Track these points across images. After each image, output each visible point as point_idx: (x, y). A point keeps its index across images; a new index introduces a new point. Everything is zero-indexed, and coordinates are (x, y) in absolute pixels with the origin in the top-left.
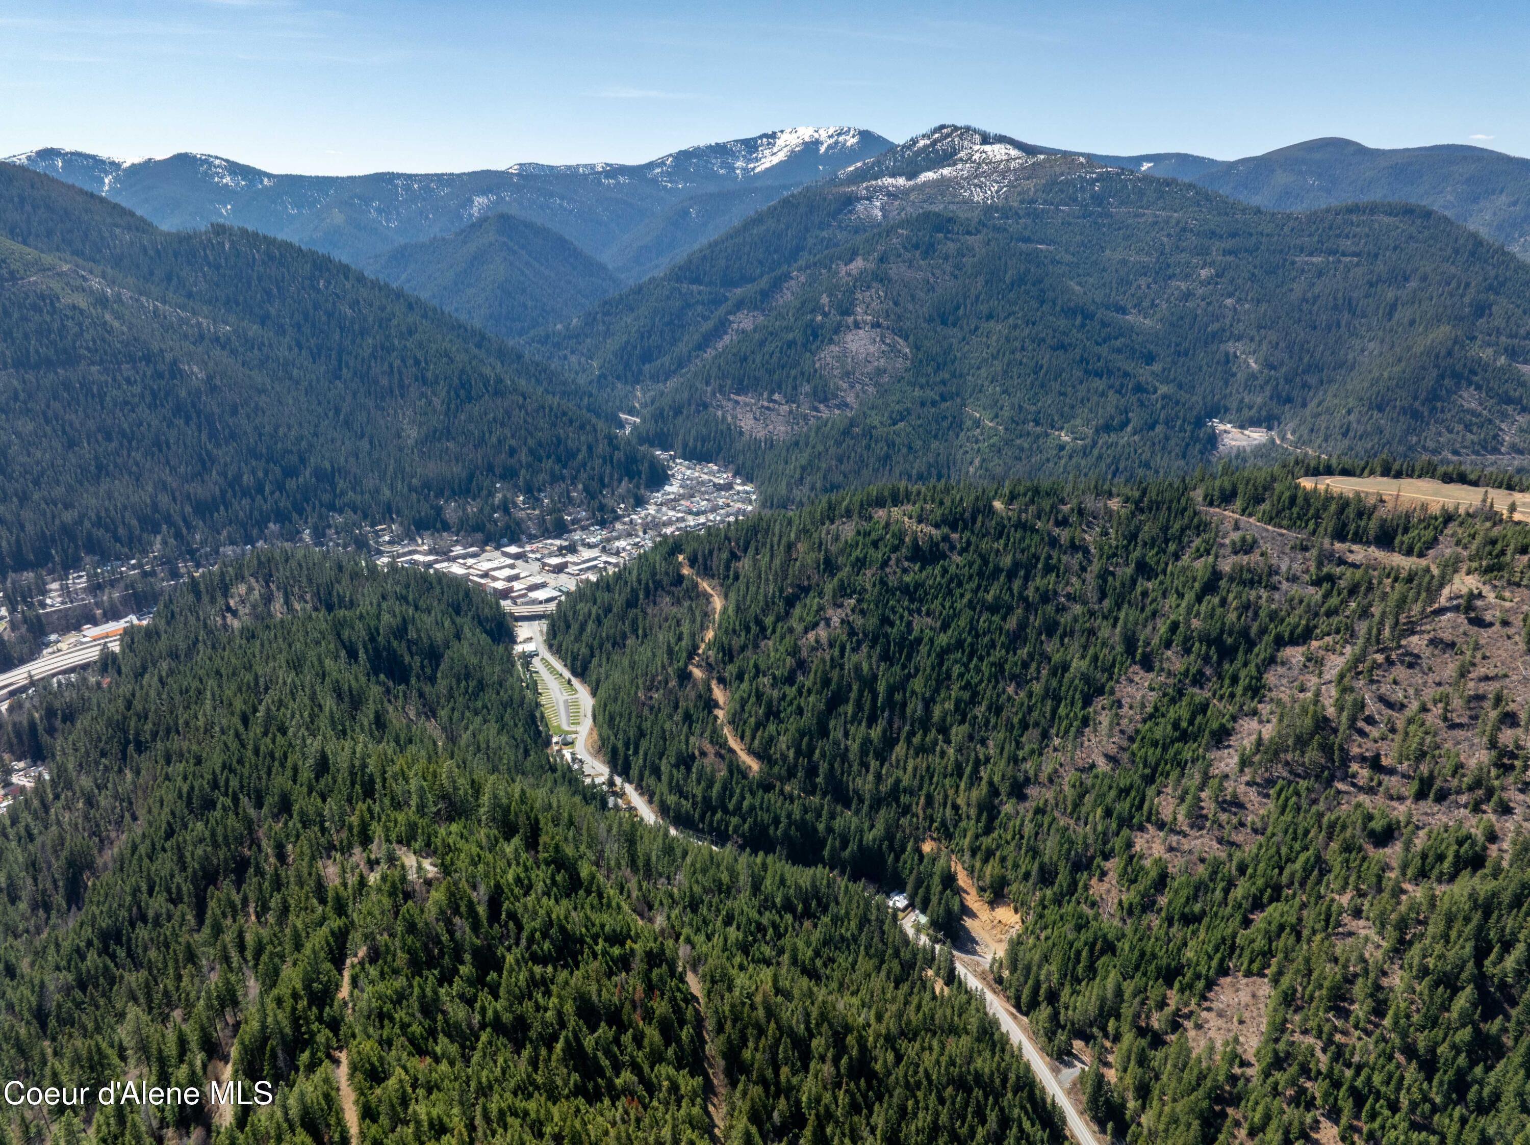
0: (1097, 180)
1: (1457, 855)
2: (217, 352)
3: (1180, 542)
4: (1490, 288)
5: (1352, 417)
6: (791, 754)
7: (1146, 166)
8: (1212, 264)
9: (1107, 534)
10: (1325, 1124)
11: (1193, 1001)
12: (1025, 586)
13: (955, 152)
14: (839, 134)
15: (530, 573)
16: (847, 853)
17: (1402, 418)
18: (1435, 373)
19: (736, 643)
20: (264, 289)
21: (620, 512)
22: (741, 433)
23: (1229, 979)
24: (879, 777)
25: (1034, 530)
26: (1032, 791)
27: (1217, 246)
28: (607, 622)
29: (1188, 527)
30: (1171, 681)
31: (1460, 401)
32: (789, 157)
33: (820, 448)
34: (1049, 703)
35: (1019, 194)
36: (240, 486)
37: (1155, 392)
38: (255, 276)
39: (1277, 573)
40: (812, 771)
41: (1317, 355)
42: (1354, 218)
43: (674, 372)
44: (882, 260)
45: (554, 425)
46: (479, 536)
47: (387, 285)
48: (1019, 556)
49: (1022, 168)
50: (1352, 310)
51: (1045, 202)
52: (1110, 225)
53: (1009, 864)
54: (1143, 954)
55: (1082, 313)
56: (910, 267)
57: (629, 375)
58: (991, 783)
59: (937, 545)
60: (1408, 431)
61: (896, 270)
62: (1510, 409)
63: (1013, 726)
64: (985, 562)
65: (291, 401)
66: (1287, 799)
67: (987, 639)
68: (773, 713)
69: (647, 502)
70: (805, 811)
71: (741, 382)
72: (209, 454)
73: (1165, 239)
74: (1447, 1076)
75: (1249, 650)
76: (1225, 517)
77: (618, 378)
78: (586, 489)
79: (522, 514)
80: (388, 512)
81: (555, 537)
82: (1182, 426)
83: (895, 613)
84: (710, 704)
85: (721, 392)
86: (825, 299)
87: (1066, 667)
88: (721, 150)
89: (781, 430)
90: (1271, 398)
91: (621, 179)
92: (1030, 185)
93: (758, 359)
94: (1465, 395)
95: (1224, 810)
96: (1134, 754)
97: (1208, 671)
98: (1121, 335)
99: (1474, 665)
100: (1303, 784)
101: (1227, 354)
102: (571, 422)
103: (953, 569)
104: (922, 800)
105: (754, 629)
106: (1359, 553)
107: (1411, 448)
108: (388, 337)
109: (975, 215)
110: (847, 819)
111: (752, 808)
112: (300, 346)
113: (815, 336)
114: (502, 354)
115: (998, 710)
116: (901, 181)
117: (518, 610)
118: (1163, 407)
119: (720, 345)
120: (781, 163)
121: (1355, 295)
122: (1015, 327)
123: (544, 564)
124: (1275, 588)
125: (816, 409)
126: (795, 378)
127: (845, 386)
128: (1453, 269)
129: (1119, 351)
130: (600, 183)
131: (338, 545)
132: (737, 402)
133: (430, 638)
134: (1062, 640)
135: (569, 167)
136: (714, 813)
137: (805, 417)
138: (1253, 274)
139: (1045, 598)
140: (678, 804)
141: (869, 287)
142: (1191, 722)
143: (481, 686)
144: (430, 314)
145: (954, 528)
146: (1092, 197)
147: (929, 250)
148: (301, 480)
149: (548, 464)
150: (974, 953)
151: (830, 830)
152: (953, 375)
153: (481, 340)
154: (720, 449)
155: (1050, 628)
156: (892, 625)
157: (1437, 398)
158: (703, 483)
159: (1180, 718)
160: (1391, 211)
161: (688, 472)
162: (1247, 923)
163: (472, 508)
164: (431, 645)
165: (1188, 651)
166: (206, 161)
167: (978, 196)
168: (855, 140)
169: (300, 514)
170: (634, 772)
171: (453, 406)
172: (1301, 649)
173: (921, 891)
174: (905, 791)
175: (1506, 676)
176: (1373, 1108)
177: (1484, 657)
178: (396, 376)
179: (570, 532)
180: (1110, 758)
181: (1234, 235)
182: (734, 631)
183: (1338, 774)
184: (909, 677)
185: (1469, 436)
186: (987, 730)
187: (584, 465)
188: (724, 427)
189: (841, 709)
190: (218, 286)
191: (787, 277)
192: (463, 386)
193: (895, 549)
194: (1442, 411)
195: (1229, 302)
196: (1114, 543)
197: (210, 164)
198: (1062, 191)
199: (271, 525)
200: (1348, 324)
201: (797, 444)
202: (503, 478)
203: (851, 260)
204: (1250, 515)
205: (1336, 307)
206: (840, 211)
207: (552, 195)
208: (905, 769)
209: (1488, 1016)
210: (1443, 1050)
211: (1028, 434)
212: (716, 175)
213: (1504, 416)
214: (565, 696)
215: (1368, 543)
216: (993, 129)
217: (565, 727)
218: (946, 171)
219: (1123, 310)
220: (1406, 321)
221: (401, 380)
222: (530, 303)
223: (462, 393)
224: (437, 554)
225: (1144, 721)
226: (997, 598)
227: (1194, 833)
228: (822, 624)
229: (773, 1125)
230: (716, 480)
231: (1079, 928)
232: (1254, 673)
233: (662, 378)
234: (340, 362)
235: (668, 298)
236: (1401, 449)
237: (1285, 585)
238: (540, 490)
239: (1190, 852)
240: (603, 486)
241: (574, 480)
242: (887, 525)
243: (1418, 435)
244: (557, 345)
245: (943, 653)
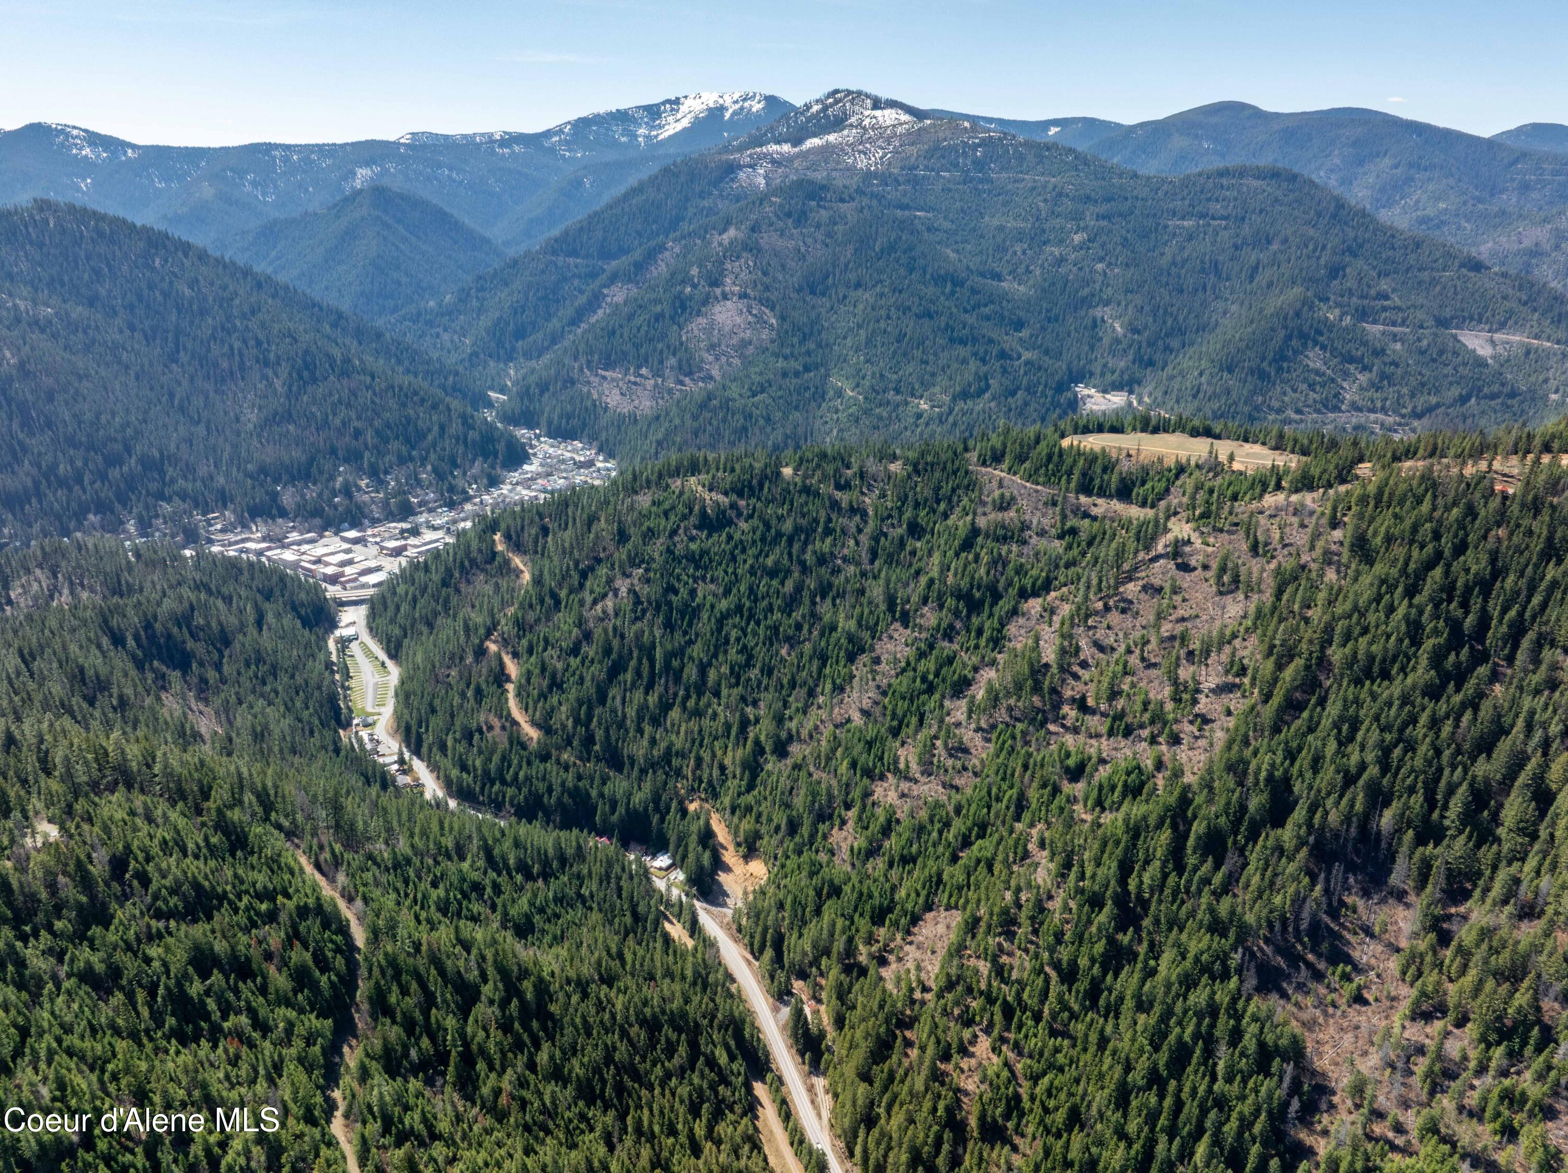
0: (979, 145)
1: (1125, 784)
2: (35, 336)
3: (950, 501)
4: (1350, 250)
5: (1203, 379)
6: (570, 723)
7: (1053, 130)
8: (1085, 229)
9: (884, 496)
10: (982, 1037)
11: (899, 936)
12: (803, 550)
13: (846, 117)
14: (745, 100)
15: (365, 556)
16: (615, 818)
17: (1249, 379)
18: (1282, 333)
19: (531, 616)
20: (93, 269)
21: (471, 492)
22: (606, 409)
23: (933, 914)
24: (653, 742)
25: (817, 494)
26: (794, 748)
27: (1090, 211)
28: (421, 602)
29: (958, 487)
30: (924, 635)
31: (1306, 361)
32: (693, 124)
33: (677, 421)
34: (816, 663)
35: (902, 160)
36: (56, 476)
37: (1019, 357)
38: (82, 254)
39: (1029, 528)
40: (589, 740)
41: (1181, 318)
42: (1224, 181)
43: (547, 349)
44: (753, 230)
45: (404, 405)
46: (318, 521)
47: (233, 263)
48: (800, 521)
49: (909, 133)
50: (1218, 274)
51: (926, 168)
52: (990, 191)
53: (764, 819)
54: (861, 894)
55: (952, 281)
56: (782, 235)
57: (502, 352)
58: (757, 742)
59: (724, 512)
60: (1254, 392)
61: (767, 239)
62: (1352, 368)
63: (782, 686)
64: (767, 526)
65: (117, 387)
66: (1004, 742)
67: (765, 603)
68: (556, 684)
69: (503, 482)
70: (580, 778)
71: (609, 357)
72: (21, 443)
73: (1042, 205)
74: (1083, 985)
75: (994, 603)
76: (994, 476)
77: (490, 356)
78: (435, 470)
79: (366, 498)
80: (224, 500)
81: (399, 521)
82: (1043, 392)
83: (679, 580)
84: (501, 677)
85: (588, 367)
86: (694, 271)
87: (833, 628)
88: (622, 117)
89: (645, 405)
90: (1134, 362)
91: (516, 148)
92: (913, 150)
93: (626, 332)
94: (1311, 355)
95: (951, 756)
96: (885, 708)
97: (958, 625)
98: (992, 302)
99: (1175, 608)
100: (1020, 726)
101: (1094, 321)
102: (423, 401)
103: (737, 536)
104: (692, 762)
105: (548, 600)
106: (1101, 506)
107: (1257, 408)
108: (229, 318)
109: (853, 182)
110: (619, 785)
111: (528, 778)
112: (132, 328)
113: (683, 308)
114: (359, 334)
115: (768, 671)
116: (786, 148)
117: (344, 595)
118: (1025, 373)
119: (593, 320)
120: (685, 130)
121: (1221, 258)
122: (882, 295)
123: (382, 548)
124: (1025, 542)
125: (682, 383)
126: (661, 352)
127: (711, 358)
128: (1311, 232)
129: (988, 318)
130: (493, 152)
131: (165, 535)
132: (604, 378)
133: (220, 623)
134: (834, 600)
135: (464, 136)
136: (493, 784)
137: (670, 391)
138: (1126, 239)
139: (822, 560)
140: (459, 778)
141: (738, 257)
142: (937, 675)
143: (274, 671)
144: (282, 293)
145: (740, 495)
146: (974, 162)
147: (801, 218)
148: (125, 469)
149: (394, 445)
150: (724, 905)
151: (601, 795)
152: (819, 346)
153: (338, 319)
154: (584, 425)
155: (824, 590)
156: (676, 592)
157: (1284, 358)
158: (563, 461)
159: (928, 671)
160: (1260, 174)
161: (551, 451)
162: (955, 859)
163: (311, 493)
164: (222, 630)
165: (941, 607)
166: (63, 132)
167: (862, 163)
168: (761, 106)
169: (124, 505)
170: (424, 749)
171: (294, 388)
172: (1040, 600)
173: (681, 850)
174: (677, 754)
175: (1197, 616)
176: (1020, 1020)
177: (1184, 600)
178: (237, 358)
179: (416, 514)
180: (865, 713)
181: (1108, 200)
182: (531, 606)
183: (1050, 716)
184: (691, 642)
185: (1312, 395)
186: (759, 692)
187: (434, 445)
188: (589, 403)
189: (621, 678)
190: (41, 265)
191: (662, 248)
192: (306, 366)
193: (684, 517)
194: (1288, 371)
195: (1100, 266)
196: (889, 505)
197: (67, 135)
198: (943, 156)
199: (91, 517)
200: (1214, 287)
201: (658, 418)
202: (347, 460)
203: (725, 230)
204: (1015, 474)
205: (1203, 270)
206: (721, 179)
207: (440, 166)
208: (678, 733)
209: (1122, 927)
210: (1083, 962)
211: (888, 403)
212: (616, 144)
213: (1346, 375)
214: (377, 678)
215: (1111, 497)
216: (884, 94)
217: (370, 709)
218: (832, 138)
219: (998, 277)
220: (1264, 284)
221: (242, 362)
222: (404, 280)
223: (306, 374)
224: (271, 540)
225: (897, 676)
226: (777, 563)
227: (923, 779)
228: (611, 594)
229: (411, 1063)
230: (577, 458)
231: (812, 875)
232: (996, 625)
233: (535, 354)
234: (177, 344)
235: (543, 272)
236: (1246, 409)
237: (1034, 540)
238: (386, 473)
239: (919, 797)
240: (456, 466)
241: (424, 460)
242: (681, 493)
243: (1264, 395)
244: (430, 323)
245: (724, 617)
